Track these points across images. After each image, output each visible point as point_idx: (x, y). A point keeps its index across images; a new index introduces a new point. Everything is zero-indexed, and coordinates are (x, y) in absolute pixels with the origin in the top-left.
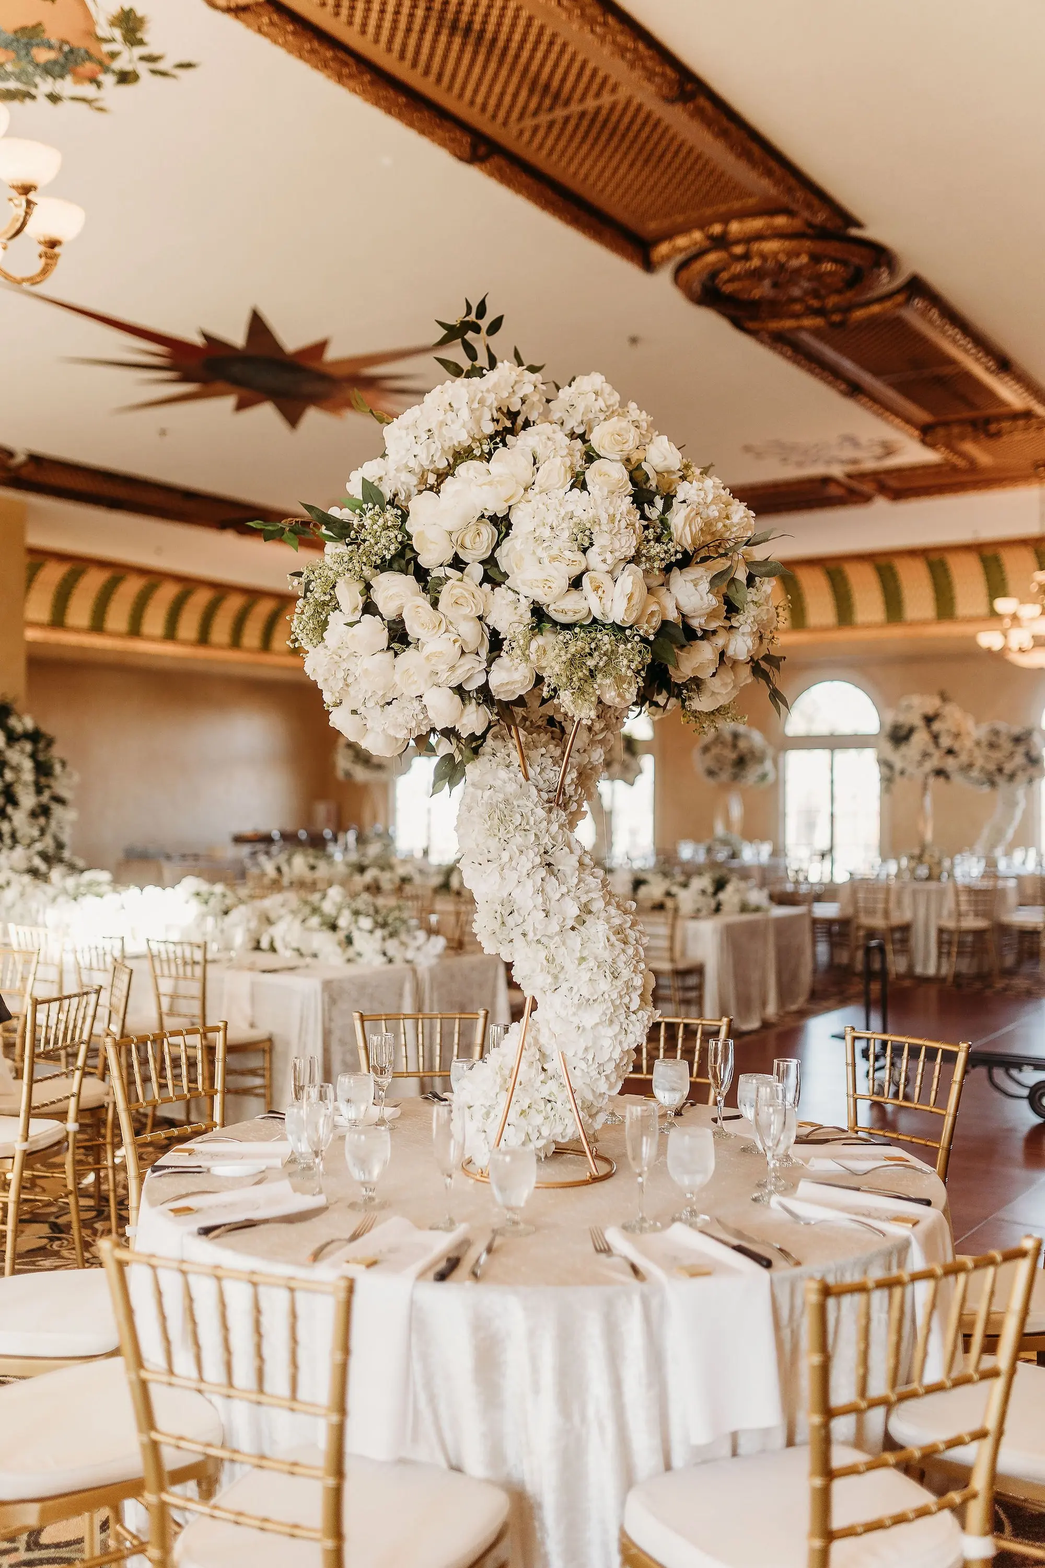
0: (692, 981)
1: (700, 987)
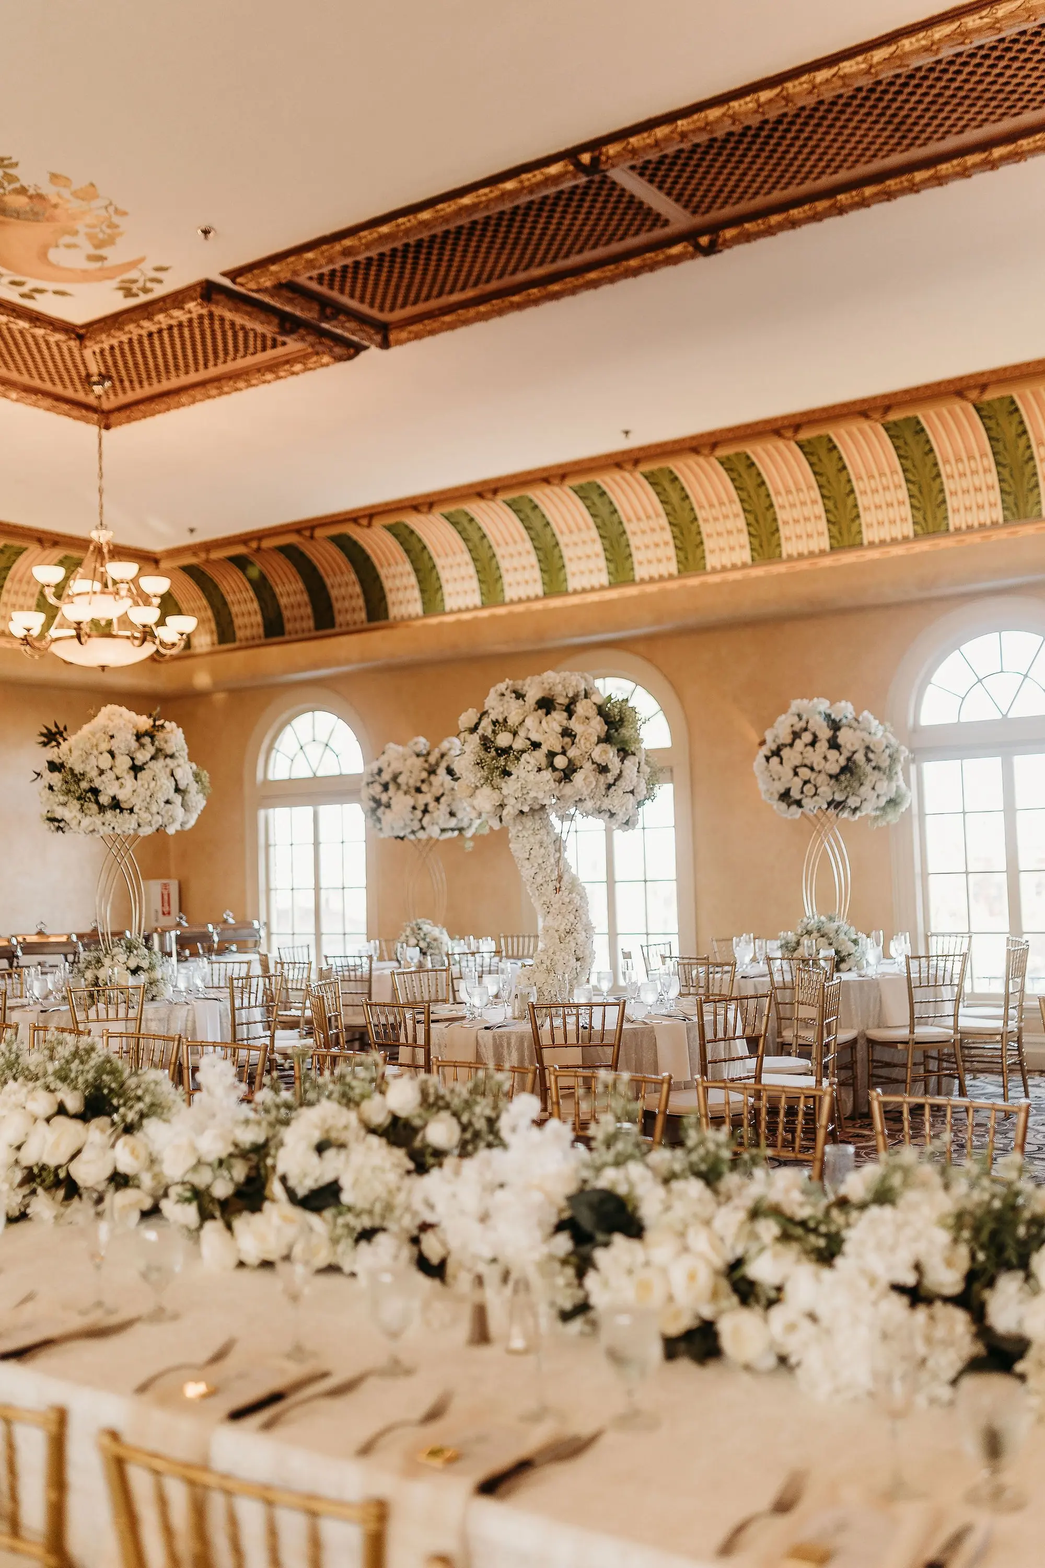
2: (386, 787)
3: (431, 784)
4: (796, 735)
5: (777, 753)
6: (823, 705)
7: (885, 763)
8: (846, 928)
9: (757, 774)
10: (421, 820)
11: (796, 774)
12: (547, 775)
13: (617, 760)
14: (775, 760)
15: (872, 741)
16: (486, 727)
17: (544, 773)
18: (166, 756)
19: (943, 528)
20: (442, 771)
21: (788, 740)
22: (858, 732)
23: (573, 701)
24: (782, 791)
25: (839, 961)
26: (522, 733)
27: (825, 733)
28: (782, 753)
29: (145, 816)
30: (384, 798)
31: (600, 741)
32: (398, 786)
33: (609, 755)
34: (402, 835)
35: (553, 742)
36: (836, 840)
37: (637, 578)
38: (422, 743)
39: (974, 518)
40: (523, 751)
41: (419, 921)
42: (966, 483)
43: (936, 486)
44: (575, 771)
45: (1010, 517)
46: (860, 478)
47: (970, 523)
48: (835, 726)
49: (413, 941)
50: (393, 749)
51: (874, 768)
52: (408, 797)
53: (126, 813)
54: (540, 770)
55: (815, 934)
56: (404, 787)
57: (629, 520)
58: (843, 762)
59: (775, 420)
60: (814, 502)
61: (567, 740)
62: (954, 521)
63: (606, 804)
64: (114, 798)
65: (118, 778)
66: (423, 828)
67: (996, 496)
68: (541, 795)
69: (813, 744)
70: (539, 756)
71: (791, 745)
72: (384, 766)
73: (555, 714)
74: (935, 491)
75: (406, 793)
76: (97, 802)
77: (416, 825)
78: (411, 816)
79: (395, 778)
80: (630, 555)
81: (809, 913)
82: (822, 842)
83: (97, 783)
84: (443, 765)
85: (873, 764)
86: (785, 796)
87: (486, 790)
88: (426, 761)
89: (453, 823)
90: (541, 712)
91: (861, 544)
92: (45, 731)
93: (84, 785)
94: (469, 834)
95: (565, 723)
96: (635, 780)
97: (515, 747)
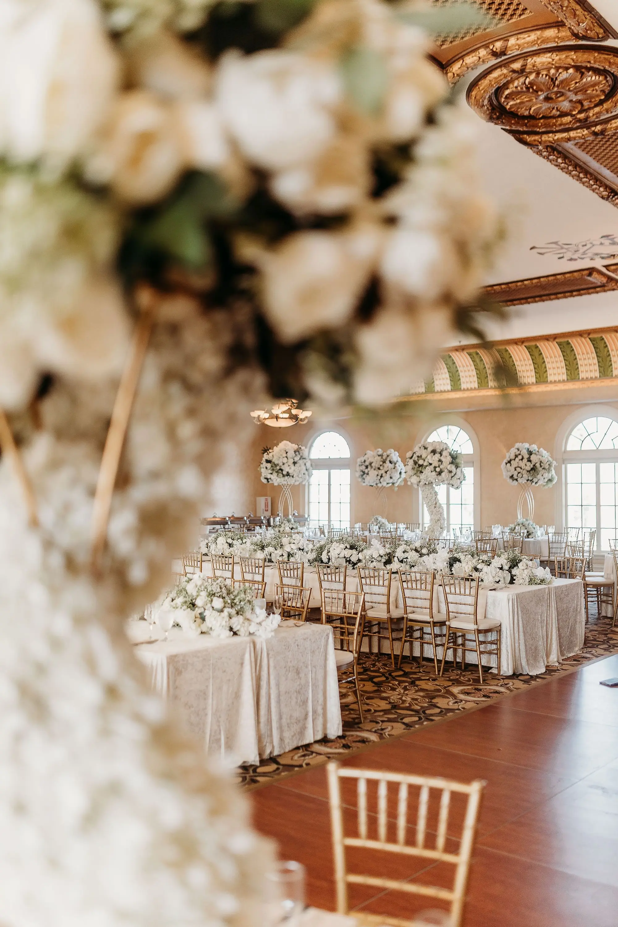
0: (491, 637)
1: (497, 642)
2: (367, 467)
3: (384, 466)
4: (516, 456)
5: (509, 462)
6: (527, 445)
7: (547, 467)
8: (532, 523)
9: (502, 469)
10: (380, 480)
11: (515, 470)
12: (434, 473)
13: (455, 469)
14: (509, 464)
15: (543, 459)
16: (415, 458)
17: (433, 473)
18: (303, 459)
19: (577, 377)
20: (388, 462)
21: (514, 458)
22: (538, 456)
23: (442, 451)
24: (511, 475)
25: (529, 535)
26: (426, 460)
27: (526, 456)
28: (511, 462)
29: (297, 478)
30: (366, 471)
31: (450, 463)
32: (372, 467)
33: (452, 468)
34: (372, 485)
35: (436, 463)
36: (530, 493)
37: (462, 388)
38: (380, 451)
39: (589, 375)
40: (427, 466)
41: (377, 516)
42: (586, 362)
43: (575, 362)
44: (442, 472)
45: (601, 376)
46: (547, 357)
47: (587, 377)
48: (530, 453)
49: (375, 524)
50: (370, 453)
51: (543, 469)
52: (375, 471)
53: (291, 477)
54: (432, 472)
55: (521, 525)
56: (374, 467)
57: (460, 367)
58: (532, 466)
59: (515, 339)
60: (530, 365)
61: (440, 463)
62: (582, 375)
63: (451, 482)
64: (288, 472)
65: (289, 466)
66: (380, 483)
67: (597, 367)
68: (432, 479)
69: (522, 459)
70: (432, 467)
71: (515, 459)
72: (366, 459)
73: (436, 455)
74: (575, 365)
75: (374, 469)
76: (282, 474)
77: (378, 482)
78: (376, 478)
79: (371, 464)
80: (460, 379)
81: (519, 517)
82: (525, 494)
83: (283, 468)
84: (388, 459)
85: (543, 467)
86: (512, 477)
87: (415, 477)
88: (382, 458)
89: (391, 481)
90: (432, 454)
91: (547, 381)
92: (263, 449)
93: (278, 468)
94: (396, 485)
95: (439, 458)
96: (460, 475)
97: (424, 464)
